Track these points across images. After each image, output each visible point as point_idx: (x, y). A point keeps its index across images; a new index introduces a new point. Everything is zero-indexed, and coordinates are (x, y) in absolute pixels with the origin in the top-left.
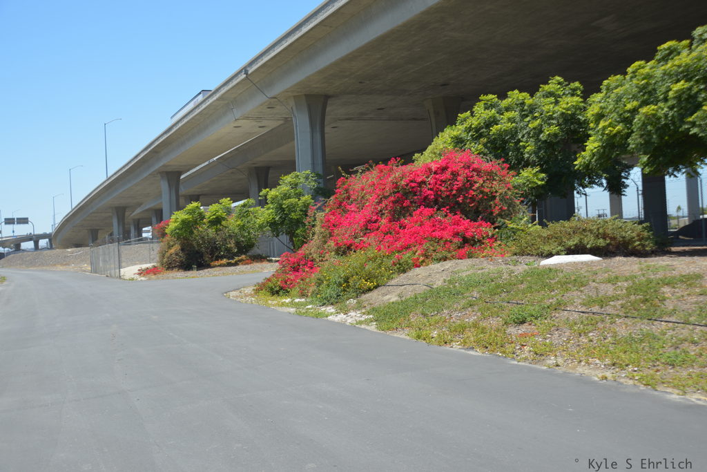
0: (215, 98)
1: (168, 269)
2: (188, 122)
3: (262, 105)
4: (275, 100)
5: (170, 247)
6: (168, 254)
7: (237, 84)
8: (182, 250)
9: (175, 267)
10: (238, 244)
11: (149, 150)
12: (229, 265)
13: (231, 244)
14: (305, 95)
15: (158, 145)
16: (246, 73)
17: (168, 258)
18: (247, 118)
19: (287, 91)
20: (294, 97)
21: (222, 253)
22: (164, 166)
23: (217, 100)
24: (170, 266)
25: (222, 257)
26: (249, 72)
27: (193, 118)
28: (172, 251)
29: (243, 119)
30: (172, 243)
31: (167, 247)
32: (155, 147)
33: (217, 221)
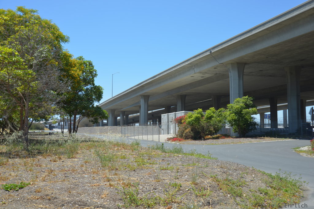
0: (187, 63)
1: (185, 139)
2: (167, 74)
3: (213, 67)
4: (222, 64)
5: (185, 129)
6: (185, 132)
7: (203, 57)
8: (192, 130)
9: (189, 138)
10: (214, 129)
11: (140, 85)
12: (213, 138)
13: (212, 129)
14: (237, 63)
15: (146, 84)
16: (211, 52)
17: (185, 134)
18: (200, 73)
19: (230, 61)
20: (231, 63)
21: (207, 133)
22: (145, 93)
23: (188, 64)
24: (187, 138)
25: (208, 135)
26: (212, 52)
27: (170, 72)
28: (187, 131)
29: (198, 73)
30: (186, 127)
31: (184, 128)
32: (143, 85)
33: (210, 118)
